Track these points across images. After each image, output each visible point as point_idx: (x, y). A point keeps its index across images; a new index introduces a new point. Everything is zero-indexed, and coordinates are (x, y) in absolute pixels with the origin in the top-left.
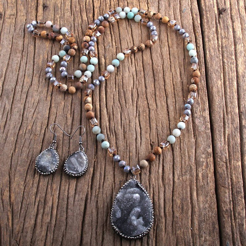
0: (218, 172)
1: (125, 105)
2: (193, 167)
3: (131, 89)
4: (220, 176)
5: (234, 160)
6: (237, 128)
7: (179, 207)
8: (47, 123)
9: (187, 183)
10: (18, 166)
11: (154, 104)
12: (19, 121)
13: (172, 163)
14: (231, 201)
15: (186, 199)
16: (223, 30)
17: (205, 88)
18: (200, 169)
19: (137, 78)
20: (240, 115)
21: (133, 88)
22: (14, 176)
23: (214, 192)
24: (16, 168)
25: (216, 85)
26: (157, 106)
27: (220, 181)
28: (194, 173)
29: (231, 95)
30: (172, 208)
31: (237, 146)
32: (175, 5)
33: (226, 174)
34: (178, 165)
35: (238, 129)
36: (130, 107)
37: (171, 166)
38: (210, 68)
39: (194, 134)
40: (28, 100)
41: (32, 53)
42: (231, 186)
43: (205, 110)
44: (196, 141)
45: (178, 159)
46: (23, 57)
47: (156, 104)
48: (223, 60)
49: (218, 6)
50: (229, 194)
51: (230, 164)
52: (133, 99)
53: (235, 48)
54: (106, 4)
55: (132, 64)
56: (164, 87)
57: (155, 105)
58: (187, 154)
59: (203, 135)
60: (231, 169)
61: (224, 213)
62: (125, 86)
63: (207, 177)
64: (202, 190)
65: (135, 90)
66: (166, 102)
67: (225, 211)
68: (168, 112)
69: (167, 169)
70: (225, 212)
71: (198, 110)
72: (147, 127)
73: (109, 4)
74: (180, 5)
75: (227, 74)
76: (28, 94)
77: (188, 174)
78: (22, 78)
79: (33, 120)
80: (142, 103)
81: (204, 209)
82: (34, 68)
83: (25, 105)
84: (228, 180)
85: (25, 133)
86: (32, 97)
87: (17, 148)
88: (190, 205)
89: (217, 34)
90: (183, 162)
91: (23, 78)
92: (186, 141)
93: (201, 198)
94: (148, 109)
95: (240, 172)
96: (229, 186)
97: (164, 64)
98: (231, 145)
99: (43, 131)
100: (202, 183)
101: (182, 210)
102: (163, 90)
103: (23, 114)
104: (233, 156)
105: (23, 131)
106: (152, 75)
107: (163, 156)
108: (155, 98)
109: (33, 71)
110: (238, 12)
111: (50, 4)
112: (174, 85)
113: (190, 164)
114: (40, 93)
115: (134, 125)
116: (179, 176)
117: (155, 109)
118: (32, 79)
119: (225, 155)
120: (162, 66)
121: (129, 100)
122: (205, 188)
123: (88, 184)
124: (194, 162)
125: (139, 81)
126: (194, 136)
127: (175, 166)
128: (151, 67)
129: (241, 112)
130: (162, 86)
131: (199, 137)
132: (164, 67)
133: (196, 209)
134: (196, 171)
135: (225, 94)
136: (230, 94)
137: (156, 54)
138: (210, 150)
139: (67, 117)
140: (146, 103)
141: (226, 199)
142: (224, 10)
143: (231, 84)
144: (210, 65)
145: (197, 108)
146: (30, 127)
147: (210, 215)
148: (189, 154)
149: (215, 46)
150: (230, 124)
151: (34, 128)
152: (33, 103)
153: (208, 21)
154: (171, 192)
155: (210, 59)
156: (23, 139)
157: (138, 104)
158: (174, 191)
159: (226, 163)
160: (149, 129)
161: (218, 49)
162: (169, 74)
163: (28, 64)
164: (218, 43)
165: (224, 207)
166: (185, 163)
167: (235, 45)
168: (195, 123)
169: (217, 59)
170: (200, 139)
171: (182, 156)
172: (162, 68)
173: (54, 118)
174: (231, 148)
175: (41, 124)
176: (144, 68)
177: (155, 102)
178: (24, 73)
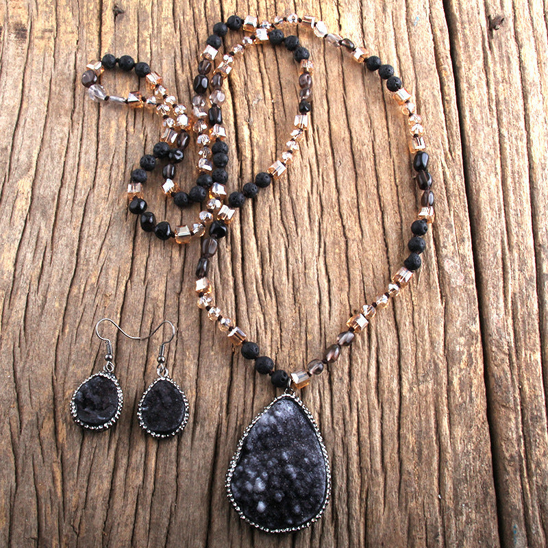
0: (493, 376)
1: (295, 229)
2: (441, 364)
3: (306, 195)
4: (497, 384)
5: (526, 349)
6: (531, 280)
7: (413, 451)
8: (129, 271)
9: (428, 399)
10: (71, 363)
11: (357, 228)
12: (70, 266)
13: (396, 357)
14: (520, 436)
15: (427, 433)
16: (498, 65)
17: (462, 193)
18: (455, 369)
19: (318, 171)
20: (537, 251)
21: (310, 192)
22: (62, 385)
23: (485, 417)
24: (67, 369)
25: (486, 185)
26: (362, 231)
27: (498, 395)
28: (442, 377)
29: (519, 208)
30: (399, 452)
31: (533, 319)
32: (396, 10)
33: (510, 380)
34: (409, 361)
35: (532, 282)
36: (306, 234)
37: (395, 363)
38: (472, 150)
39: (441, 292)
40: (87, 220)
41: (94, 115)
42: (521, 405)
43: (463, 240)
44: (445, 308)
45: (408, 348)
46: (75, 123)
47: (361, 227)
48: (499, 130)
49: (487, 11)
50: (517, 423)
51: (518, 358)
52: (311, 217)
53: (525, 104)
54: (249, 6)
55: (307, 140)
56: (376, 190)
57: (359, 228)
58: (427, 336)
59: (461, 294)
60: (519, 368)
61: (507, 463)
62: (293, 189)
63: (471, 387)
64: (459, 415)
65: (315, 196)
66: (380, 222)
67: (509, 458)
68: (386, 245)
69: (387, 368)
70: (509, 461)
71: (450, 241)
72: (342, 278)
73: (256, 7)
74: (407, 8)
75: (509, 162)
76: (88, 206)
77: (431, 379)
78: (73, 171)
79: (100, 264)
80: (331, 226)
81: (465, 454)
82: (99, 150)
83: (81, 231)
84: (514, 392)
85: (84, 291)
86: (96, 213)
87: (67, 326)
88: (436, 447)
89: (486, 74)
90: (420, 355)
91: (76, 171)
92: (425, 308)
93: (459, 432)
94: (343, 239)
95: (538, 375)
96: (516, 405)
97: (375, 140)
98: (519, 317)
99: (123, 288)
100: (460, 399)
101: (420, 458)
102: (376, 197)
103: (79, 250)
104: (525, 341)
105: (79, 289)
106: (350, 165)
107: (378, 342)
108: (359, 215)
109: (97, 155)
110: (530, 25)
111: (128, 6)
112: (397, 186)
113: (434, 358)
114: (113, 204)
115: (314, 273)
116: (411, 385)
117: (358, 239)
118: (95, 173)
119: (507, 337)
120: (371, 143)
121: (303, 219)
122: (466, 408)
123: (221, 403)
124: (442, 352)
125: (323, 178)
126: (441, 298)
127: (402, 363)
128: (348, 146)
129: (540, 246)
130: (373, 187)
131: (452, 298)
132: (376, 147)
133: (448, 455)
134: (448, 373)
135: (504, 206)
136: (516, 205)
137: (357, 117)
138: (476, 328)
139: (173, 256)
140: (340, 225)
141: (510, 434)
142: (501, 20)
143: (517, 185)
144: (472, 142)
145: (447, 236)
146: (94, 280)
147: (478, 467)
148: (431, 337)
149: (482, 100)
150: (517, 270)
151: (103, 281)
152: (100, 226)
153: (466, 45)
154: (396, 418)
155: (472, 129)
156: (79, 305)
157: (321, 227)
158: (402, 415)
159: (510, 355)
160: (347, 283)
161: (489, 106)
162: (387, 161)
163: (84, 141)
164: (489, 93)
165: (507, 450)
166: (424, 356)
167: (525, 97)
168: (444, 269)
169: (487, 129)
170: (454, 303)
171: (416, 341)
172: (371, 149)
173: (145, 259)
174: (520, 324)
175: (117, 273)
176: (332, 149)
177: (357, 224)
178: (77, 159)
